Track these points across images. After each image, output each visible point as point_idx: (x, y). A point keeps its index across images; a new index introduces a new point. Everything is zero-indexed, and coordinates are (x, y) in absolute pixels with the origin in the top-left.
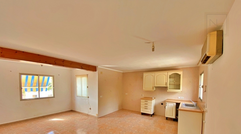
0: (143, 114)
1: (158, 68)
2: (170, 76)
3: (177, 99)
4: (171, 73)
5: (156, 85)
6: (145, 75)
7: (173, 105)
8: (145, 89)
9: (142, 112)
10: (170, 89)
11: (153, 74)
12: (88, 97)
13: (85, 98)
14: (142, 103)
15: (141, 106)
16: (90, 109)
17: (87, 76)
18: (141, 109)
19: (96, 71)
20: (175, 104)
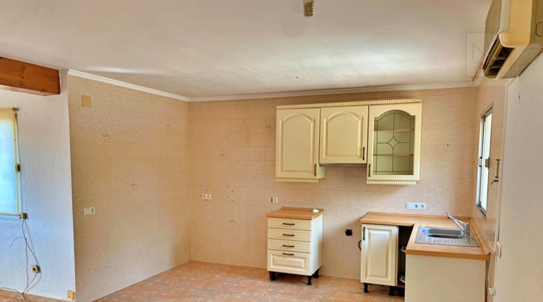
0: (276, 277)
2: (376, 121)
3: (401, 211)
4: (381, 109)
5: (325, 160)
7: (387, 233)
8: (285, 175)
10: (376, 172)
11: (313, 111)
12: (25, 216)
13: (9, 222)
14: (271, 233)
15: (270, 244)
16: (37, 269)
17: (16, 115)
18: (270, 257)
19: (59, 93)
20: (396, 230)
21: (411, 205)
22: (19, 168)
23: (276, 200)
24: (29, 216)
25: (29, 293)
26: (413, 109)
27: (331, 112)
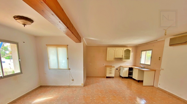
0: (107, 77)
1: (117, 45)
2: (125, 51)
3: (125, 65)
4: (125, 49)
5: (116, 57)
6: (109, 49)
7: (127, 69)
8: (108, 60)
9: (107, 76)
10: (124, 59)
11: (114, 49)
12: (70, 69)
13: (64, 71)
14: (107, 70)
15: (107, 72)
16: (73, 80)
17: (67, 47)
18: (107, 74)
19: (81, 42)
20: (128, 68)
21: (127, 64)
22: (68, 59)
23: (104, 64)
24: (71, 69)
25: (70, 85)
26: (130, 49)
27: (117, 49)
